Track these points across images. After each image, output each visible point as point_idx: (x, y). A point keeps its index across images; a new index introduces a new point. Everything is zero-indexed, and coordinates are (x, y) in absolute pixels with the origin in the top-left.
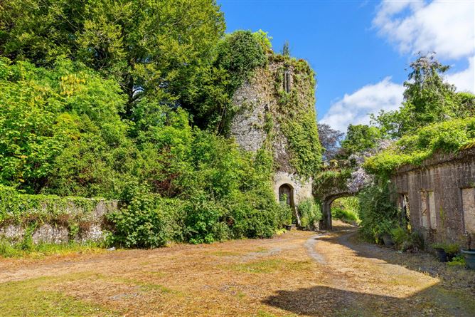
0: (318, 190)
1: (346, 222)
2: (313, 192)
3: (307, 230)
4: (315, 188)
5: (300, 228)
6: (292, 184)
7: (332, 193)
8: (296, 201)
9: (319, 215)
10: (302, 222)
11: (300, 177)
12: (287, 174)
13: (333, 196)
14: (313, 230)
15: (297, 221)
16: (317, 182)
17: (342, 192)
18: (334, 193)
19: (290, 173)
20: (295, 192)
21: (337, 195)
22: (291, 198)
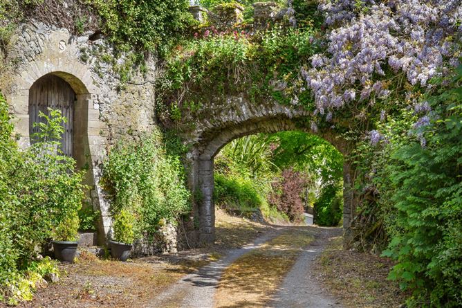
0: (176, 106)
1: (238, 213)
2: (157, 111)
3: (135, 256)
4: (164, 97)
5: (112, 250)
6: (85, 75)
7: (224, 118)
8: (96, 143)
9: (179, 198)
10: (120, 228)
11: (116, 53)
12: (65, 33)
13: (228, 127)
14: (158, 252)
15: (98, 221)
16: (172, 75)
17: (262, 112)
18: (232, 117)
19: (76, 32)
20: (93, 109)
21: (240, 125)
22: (78, 132)
